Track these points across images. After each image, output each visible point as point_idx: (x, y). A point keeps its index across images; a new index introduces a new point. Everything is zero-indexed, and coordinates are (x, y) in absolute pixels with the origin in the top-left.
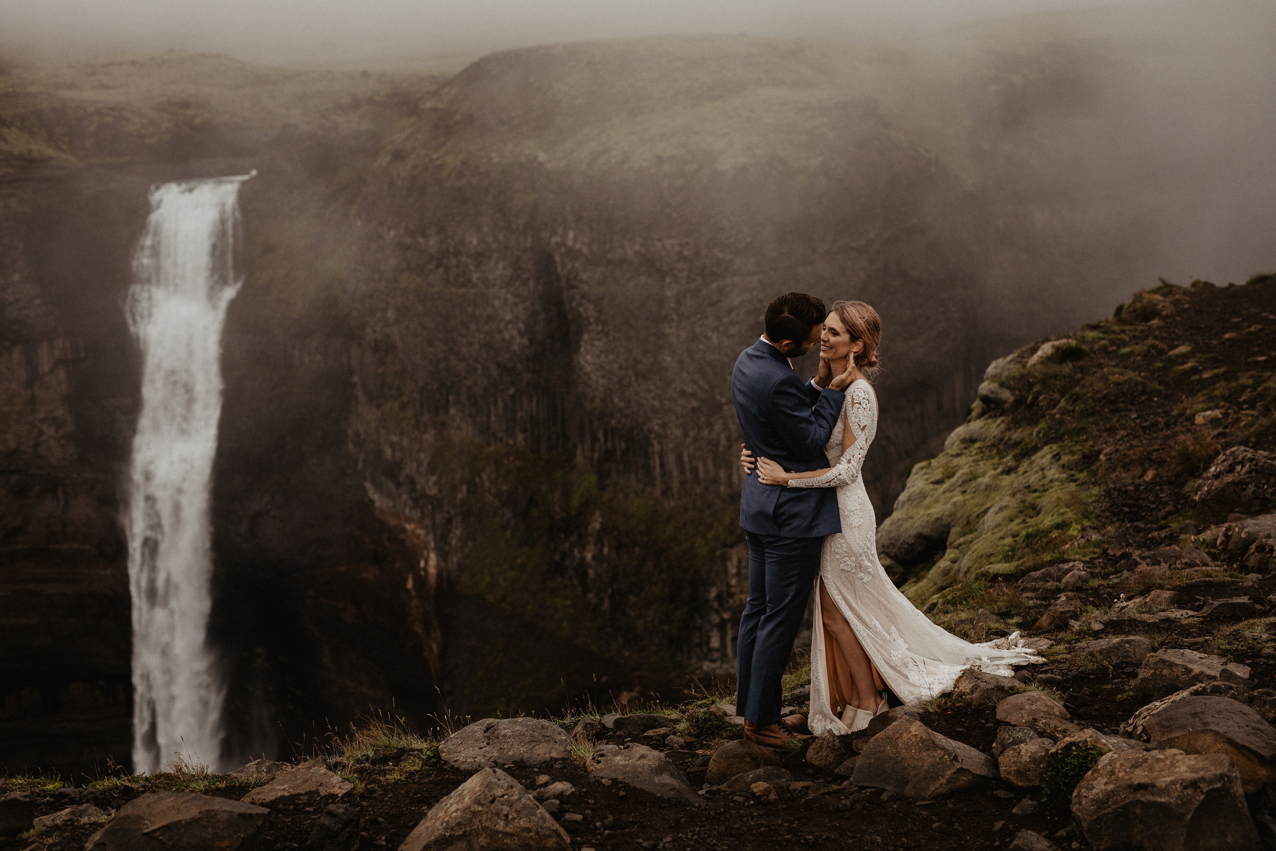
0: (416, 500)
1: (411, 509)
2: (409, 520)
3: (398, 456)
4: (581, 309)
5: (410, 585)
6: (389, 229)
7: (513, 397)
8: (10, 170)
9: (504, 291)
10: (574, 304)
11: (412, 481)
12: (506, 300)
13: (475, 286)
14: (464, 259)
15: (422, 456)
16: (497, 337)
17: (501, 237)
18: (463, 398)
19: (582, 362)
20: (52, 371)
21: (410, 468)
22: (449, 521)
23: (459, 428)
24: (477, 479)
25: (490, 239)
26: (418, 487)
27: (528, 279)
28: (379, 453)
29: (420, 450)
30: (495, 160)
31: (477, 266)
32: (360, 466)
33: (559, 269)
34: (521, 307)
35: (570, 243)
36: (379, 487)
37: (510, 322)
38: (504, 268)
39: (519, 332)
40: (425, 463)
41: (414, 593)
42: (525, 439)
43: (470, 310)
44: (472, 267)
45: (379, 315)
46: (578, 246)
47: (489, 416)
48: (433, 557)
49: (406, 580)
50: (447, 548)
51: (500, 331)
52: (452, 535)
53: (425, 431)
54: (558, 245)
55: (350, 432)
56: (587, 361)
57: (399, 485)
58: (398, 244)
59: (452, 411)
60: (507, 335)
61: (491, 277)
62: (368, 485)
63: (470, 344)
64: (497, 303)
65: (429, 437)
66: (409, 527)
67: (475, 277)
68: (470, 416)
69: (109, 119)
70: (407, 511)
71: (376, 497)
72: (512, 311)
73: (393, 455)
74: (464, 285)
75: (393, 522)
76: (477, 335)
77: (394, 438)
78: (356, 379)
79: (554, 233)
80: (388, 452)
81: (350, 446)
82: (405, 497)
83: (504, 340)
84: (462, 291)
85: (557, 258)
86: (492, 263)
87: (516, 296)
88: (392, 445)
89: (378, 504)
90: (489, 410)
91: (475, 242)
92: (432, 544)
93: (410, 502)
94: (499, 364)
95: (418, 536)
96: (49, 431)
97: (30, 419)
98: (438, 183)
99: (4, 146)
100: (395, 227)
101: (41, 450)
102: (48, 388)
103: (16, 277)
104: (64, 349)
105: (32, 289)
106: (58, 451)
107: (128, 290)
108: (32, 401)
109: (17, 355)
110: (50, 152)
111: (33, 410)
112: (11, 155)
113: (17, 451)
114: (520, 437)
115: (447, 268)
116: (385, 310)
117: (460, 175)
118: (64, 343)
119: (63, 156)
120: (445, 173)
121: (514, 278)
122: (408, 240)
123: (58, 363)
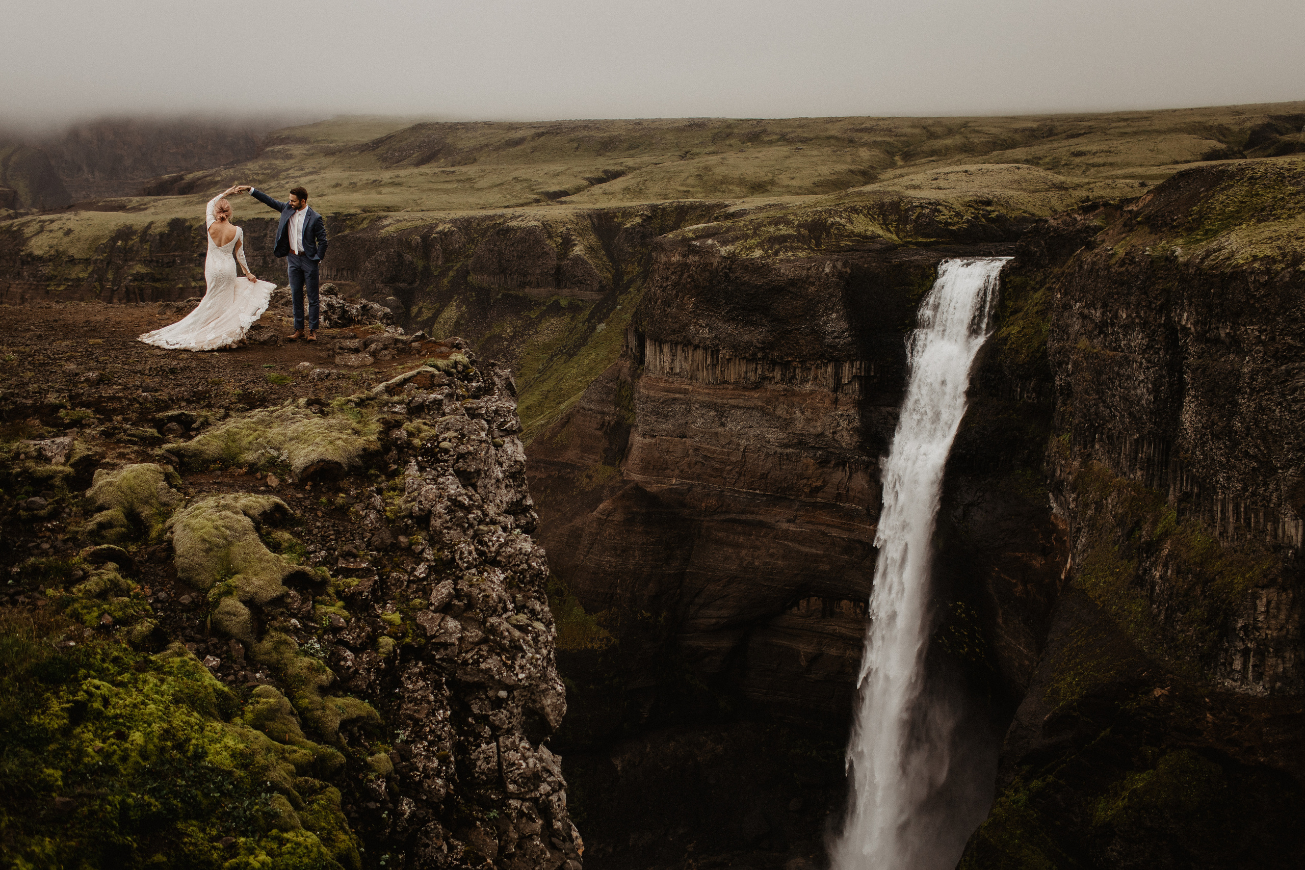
3: (1062, 475)
4: (1185, 376)
6: (1076, 302)
7: (1137, 441)
13: (1122, 351)
14: (1116, 329)
16: (1132, 392)
17: (1142, 314)
18: (1105, 437)
19: (1184, 419)
22: (1079, 530)
23: (1099, 460)
24: (1104, 502)
25: (1134, 315)
27: (1160, 349)
30: (1147, 253)
31: (1125, 336)
35: (1184, 323)
36: (1056, 498)
37: (1143, 381)
38: (1142, 339)
39: (1147, 390)
40: (1071, 483)
42: (1142, 476)
43: (1116, 369)
44: (1121, 336)
45: (1064, 366)
46: (1189, 326)
47: (1120, 454)
55: (1046, 454)
56: (1186, 419)
58: (1081, 314)
59: (1097, 446)
60: (1139, 392)
61: (1133, 344)
62: (1051, 495)
63: (1114, 396)
64: (1135, 365)
65: (1076, 464)
67: (1123, 343)
68: (1108, 452)
71: (1054, 505)
74: (1115, 349)
75: (1060, 526)
76: (1119, 389)
77: (1062, 463)
80: (1058, 473)
81: (1045, 464)
84: (1112, 353)
86: (1135, 333)
87: (1149, 361)
88: (1061, 466)
89: (1054, 511)
90: (1120, 449)
91: (1124, 316)
94: (1131, 414)
96: (844, 424)
97: (833, 414)
98: (1108, 268)
99: (849, 226)
100: (1080, 300)
101: (837, 436)
102: (846, 394)
103: (834, 316)
104: (860, 369)
105: (844, 325)
106: (847, 439)
107: (912, 332)
108: (836, 402)
109: (830, 369)
110: (880, 232)
111: (836, 408)
112: (853, 232)
113: (822, 434)
114: (1139, 473)
115: (1106, 335)
116: (1068, 364)
117: (1122, 263)
118: (861, 364)
119: (889, 235)
120: (1113, 261)
121: (1149, 347)
122: (1086, 311)
123: (854, 377)
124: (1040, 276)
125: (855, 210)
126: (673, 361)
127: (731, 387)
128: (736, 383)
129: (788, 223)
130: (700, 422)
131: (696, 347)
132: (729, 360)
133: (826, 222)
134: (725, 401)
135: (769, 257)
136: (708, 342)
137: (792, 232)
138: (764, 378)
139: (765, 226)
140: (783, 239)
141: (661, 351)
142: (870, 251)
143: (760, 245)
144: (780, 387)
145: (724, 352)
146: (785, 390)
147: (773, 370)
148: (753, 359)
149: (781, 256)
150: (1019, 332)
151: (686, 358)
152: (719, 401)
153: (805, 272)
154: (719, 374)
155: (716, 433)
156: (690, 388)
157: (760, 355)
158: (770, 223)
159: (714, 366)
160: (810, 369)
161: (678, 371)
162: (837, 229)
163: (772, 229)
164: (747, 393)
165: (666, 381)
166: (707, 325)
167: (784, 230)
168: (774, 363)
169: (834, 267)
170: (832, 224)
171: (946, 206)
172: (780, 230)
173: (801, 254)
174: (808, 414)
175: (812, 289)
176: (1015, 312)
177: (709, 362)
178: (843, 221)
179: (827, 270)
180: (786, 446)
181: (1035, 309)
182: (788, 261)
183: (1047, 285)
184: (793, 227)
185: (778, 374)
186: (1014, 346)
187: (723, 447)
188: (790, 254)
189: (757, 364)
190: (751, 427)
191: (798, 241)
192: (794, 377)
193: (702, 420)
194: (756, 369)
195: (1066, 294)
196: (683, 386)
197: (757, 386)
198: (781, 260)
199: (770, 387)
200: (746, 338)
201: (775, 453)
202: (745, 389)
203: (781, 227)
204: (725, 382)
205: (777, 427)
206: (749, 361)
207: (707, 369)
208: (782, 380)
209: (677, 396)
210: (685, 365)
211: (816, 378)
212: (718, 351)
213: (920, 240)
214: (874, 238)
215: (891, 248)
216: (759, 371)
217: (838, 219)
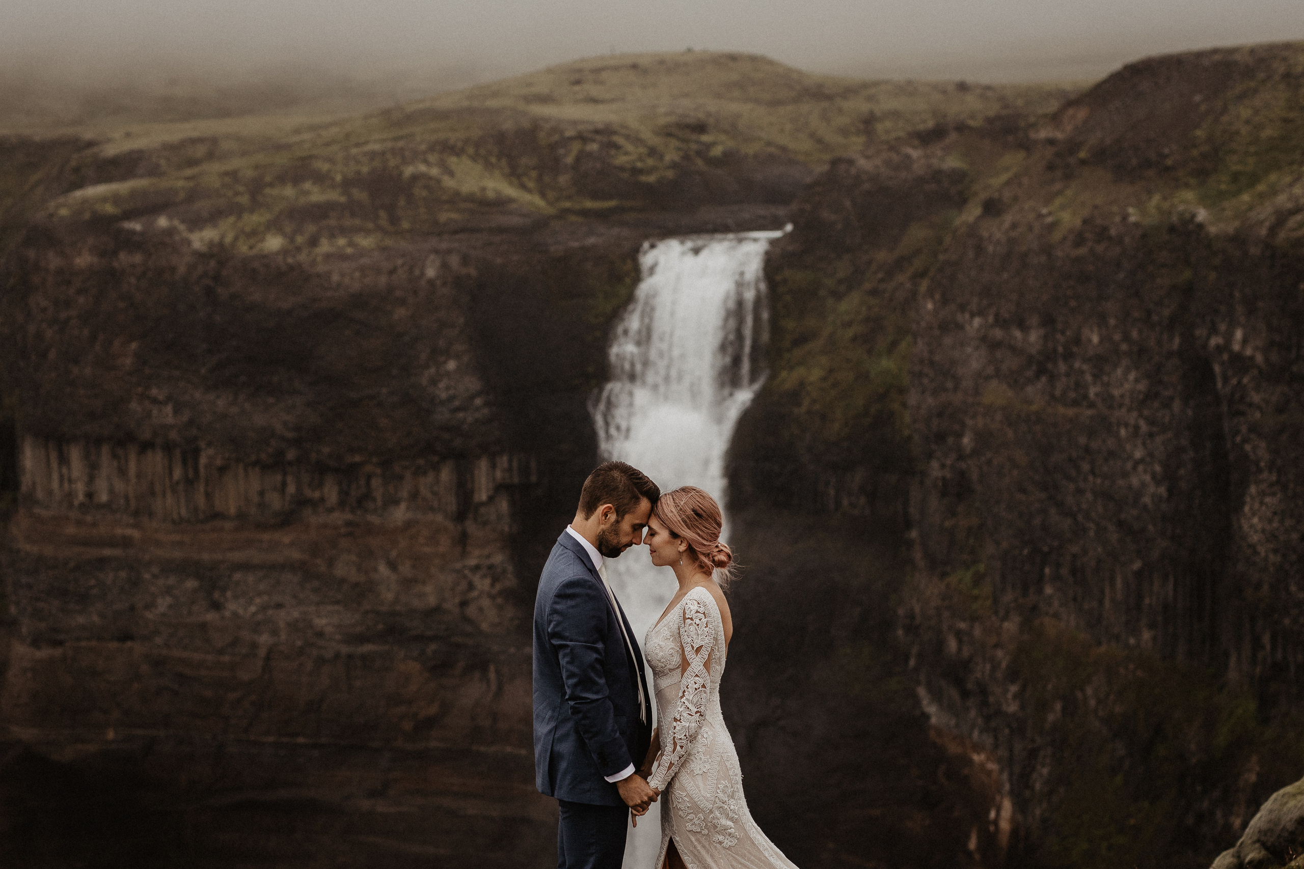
0: (988, 718)
1: (981, 732)
2: (978, 748)
3: (966, 652)
4: (1248, 447)
5: (972, 844)
6: (973, 315)
7: (1139, 574)
8: (454, 216)
9: (1135, 414)
10: (1238, 439)
11: (983, 691)
12: (1137, 428)
13: (1092, 405)
14: (1077, 365)
15: (1000, 653)
16: (1121, 482)
17: (1135, 334)
18: (1064, 571)
19: (1246, 527)
20: (491, 499)
21: (981, 670)
22: (1033, 754)
23: (1056, 616)
24: (1079, 695)
25: (1117, 337)
26: (991, 699)
27: (1172, 399)
28: (940, 645)
29: (996, 646)
30: (1132, 219)
31: (1096, 377)
32: (912, 663)
33: (1219, 385)
34: (1159, 439)
35: (1236, 347)
36: (937, 696)
37: (1142, 461)
38: (1137, 380)
39: (1154, 477)
40: (1004, 665)
41: (977, 857)
42: (1154, 639)
43: (1082, 440)
44: (1089, 378)
45: (950, 440)
46: (1249, 352)
47: (1101, 602)
48: (1007, 806)
49: (968, 837)
50: (1027, 793)
51: (1125, 475)
52: (1035, 775)
53: (1006, 618)
54: (1219, 349)
55: (901, 612)
56: (1252, 526)
57: (965, 694)
58: (984, 339)
59: (1048, 590)
60: (1135, 481)
61: (1116, 392)
62: (922, 691)
64: (1123, 432)
65: (1011, 626)
66: (977, 758)
67: (1092, 391)
68: (1075, 599)
69: (594, 147)
70: (976, 734)
71: (932, 709)
72: (1144, 444)
73: (960, 650)
74: (1075, 403)
75: (953, 749)
76: (1091, 478)
77: (963, 625)
78: (914, 534)
79: (1214, 330)
80: (952, 645)
81: (900, 632)
82: (973, 713)
83: (1130, 487)
84: (1071, 412)
85: (1217, 368)
86: (1119, 371)
87: (1151, 422)
88: (959, 634)
89: (934, 720)
90: (1102, 592)
91: (1095, 339)
92: (1007, 787)
93: (980, 721)
94: (1120, 524)
95: (989, 773)
96: (483, 584)
97: (458, 566)
98: (1047, 250)
99: (449, 182)
100: (981, 313)
101: (471, 611)
102: (485, 523)
103: (451, 365)
104: (510, 469)
105: (472, 384)
106: (492, 614)
107: (601, 390)
108: (463, 540)
109: (446, 474)
110: (510, 191)
111: (464, 554)
112: (457, 194)
113: (436, 610)
114: (1146, 635)
115: (1053, 378)
116: (960, 435)
117: (1080, 240)
118: (510, 461)
119: (526, 197)
120: (1057, 236)
121: (1150, 396)
122: (998, 333)
123: (500, 488)
124: (843, 268)
125: (447, 148)
126: (91, 479)
127: (228, 525)
128: (241, 516)
129: (320, 178)
130: (163, 604)
131: (146, 447)
132: (222, 470)
133: (400, 174)
134: (218, 556)
135: (299, 249)
136: (173, 435)
137: (334, 196)
138: (302, 502)
139: (271, 185)
140: (320, 212)
141: (64, 460)
142: (501, 230)
143: (274, 225)
144: (339, 517)
145: (211, 451)
146: (349, 524)
147: (320, 485)
148: (277, 464)
149: (325, 247)
150: (824, 379)
151: (122, 472)
152: (206, 556)
153: (383, 280)
154: (201, 500)
155: (203, 626)
156: (136, 534)
157: (291, 455)
158: (281, 179)
159: (190, 482)
160: (401, 478)
161: (104, 498)
162: (426, 187)
163: (289, 191)
164: (266, 537)
165: (79, 523)
166: (169, 399)
167: (317, 195)
168: (321, 470)
169: (445, 266)
170: (415, 178)
171: (627, 137)
172: (308, 193)
173: (366, 242)
174: (406, 569)
175: (401, 313)
176: (801, 340)
177: (178, 473)
178: (435, 171)
179: (431, 273)
180: (362, 639)
181: (850, 333)
182: (344, 257)
183: (867, 286)
184: (333, 186)
185: (331, 492)
186: (817, 407)
187: (221, 652)
188: (342, 242)
189: (285, 474)
190: (279, 606)
191: (353, 215)
192: (368, 496)
193: (169, 600)
194: (284, 484)
195: (945, 301)
196: (119, 531)
197: (286, 520)
198: (328, 257)
199: (314, 519)
200: (260, 420)
201: (337, 656)
202: (262, 527)
203: (307, 185)
204: (217, 516)
205: (337, 602)
206: (266, 468)
207: (174, 491)
208: (342, 504)
209: (107, 552)
210: (119, 486)
211: (414, 496)
212: (197, 452)
213: (589, 204)
214: (500, 204)
215: (541, 224)
216: (291, 489)
217: (423, 168)
